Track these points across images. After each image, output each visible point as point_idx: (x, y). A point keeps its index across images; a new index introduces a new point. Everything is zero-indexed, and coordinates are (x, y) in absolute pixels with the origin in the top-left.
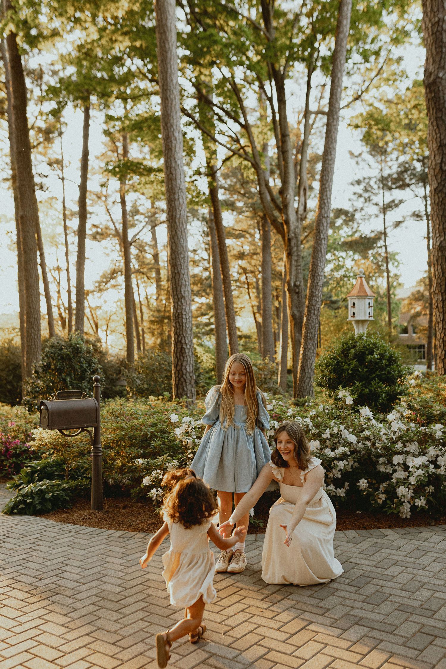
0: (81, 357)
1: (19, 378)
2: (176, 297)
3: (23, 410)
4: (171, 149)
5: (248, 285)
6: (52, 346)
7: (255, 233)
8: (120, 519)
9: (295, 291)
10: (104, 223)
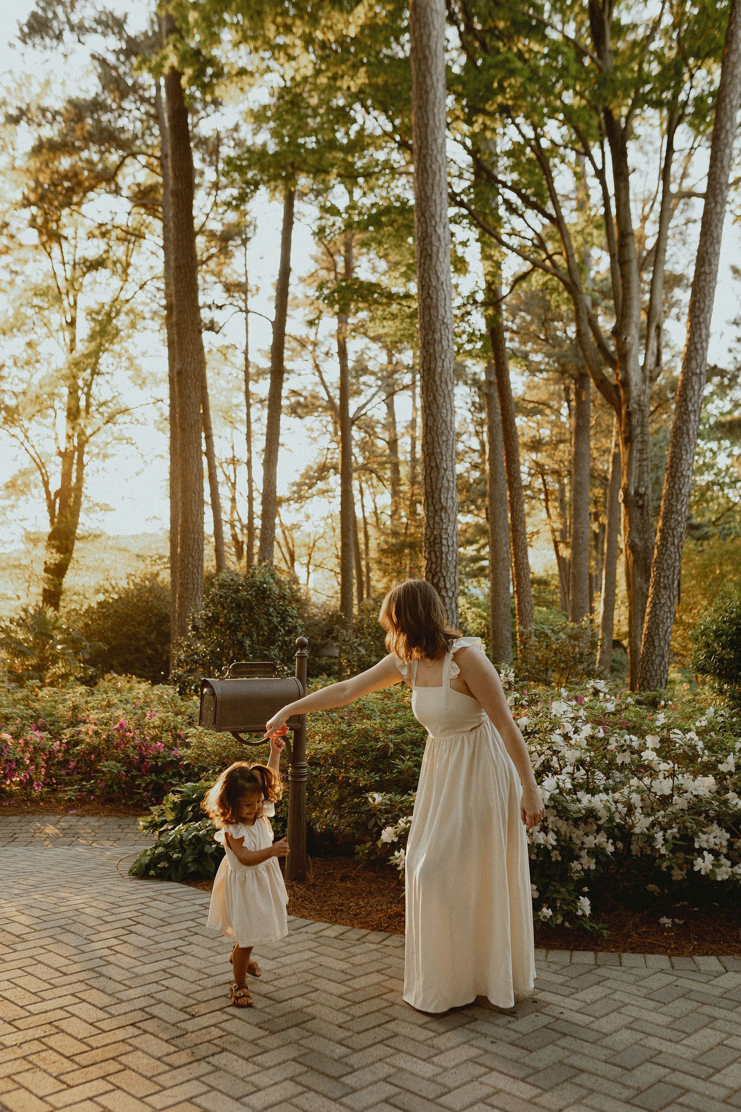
0: (269, 605)
1: (166, 638)
2: (432, 508)
3: (171, 692)
4: (430, 256)
5: (546, 495)
6: (222, 586)
7: (560, 406)
8: (336, 899)
9: (635, 503)
10: (310, 388)
